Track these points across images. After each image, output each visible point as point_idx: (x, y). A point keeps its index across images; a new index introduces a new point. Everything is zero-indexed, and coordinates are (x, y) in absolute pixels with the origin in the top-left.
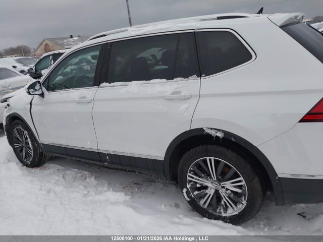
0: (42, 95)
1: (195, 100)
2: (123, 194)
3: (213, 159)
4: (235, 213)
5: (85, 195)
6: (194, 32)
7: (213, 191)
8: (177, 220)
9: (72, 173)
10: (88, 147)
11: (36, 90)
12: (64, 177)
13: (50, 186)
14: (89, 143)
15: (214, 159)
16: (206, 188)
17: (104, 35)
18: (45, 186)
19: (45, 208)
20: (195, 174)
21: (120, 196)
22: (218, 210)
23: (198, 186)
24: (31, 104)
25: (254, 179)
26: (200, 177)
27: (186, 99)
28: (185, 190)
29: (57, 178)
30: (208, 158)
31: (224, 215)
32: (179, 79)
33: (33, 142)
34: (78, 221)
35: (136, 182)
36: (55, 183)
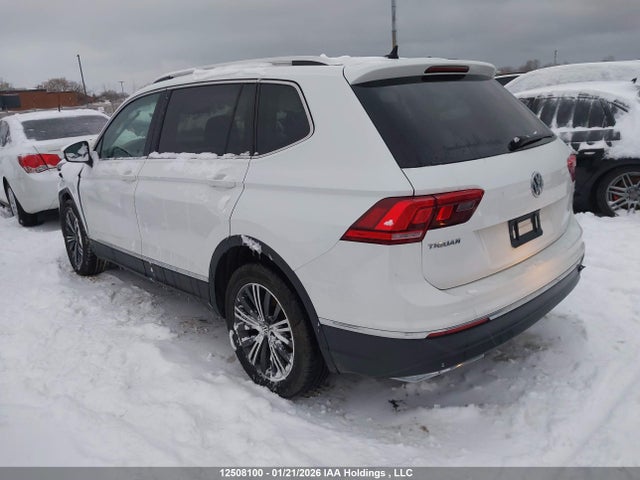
0: (90, 162)
1: (238, 190)
2: (167, 330)
3: (258, 285)
4: (284, 378)
5: (121, 324)
6: (257, 84)
7: (262, 338)
8: (209, 376)
9: (129, 291)
10: (133, 250)
11: (80, 155)
12: (113, 296)
13: (84, 303)
14: (133, 245)
15: (260, 288)
16: (256, 332)
17: (169, 78)
18: (77, 302)
19: (57, 331)
20: (243, 310)
21: (163, 333)
22: (267, 371)
23: (247, 328)
24: (79, 175)
25: (298, 323)
26: (247, 314)
27: (230, 187)
28: (231, 333)
29: (102, 294)
30: (254, 285)
31: (272, 379)
32: (229, 155)
33: (83, 237)
34: (85, 354)
35: (204, 318)
36: (94, 301)
